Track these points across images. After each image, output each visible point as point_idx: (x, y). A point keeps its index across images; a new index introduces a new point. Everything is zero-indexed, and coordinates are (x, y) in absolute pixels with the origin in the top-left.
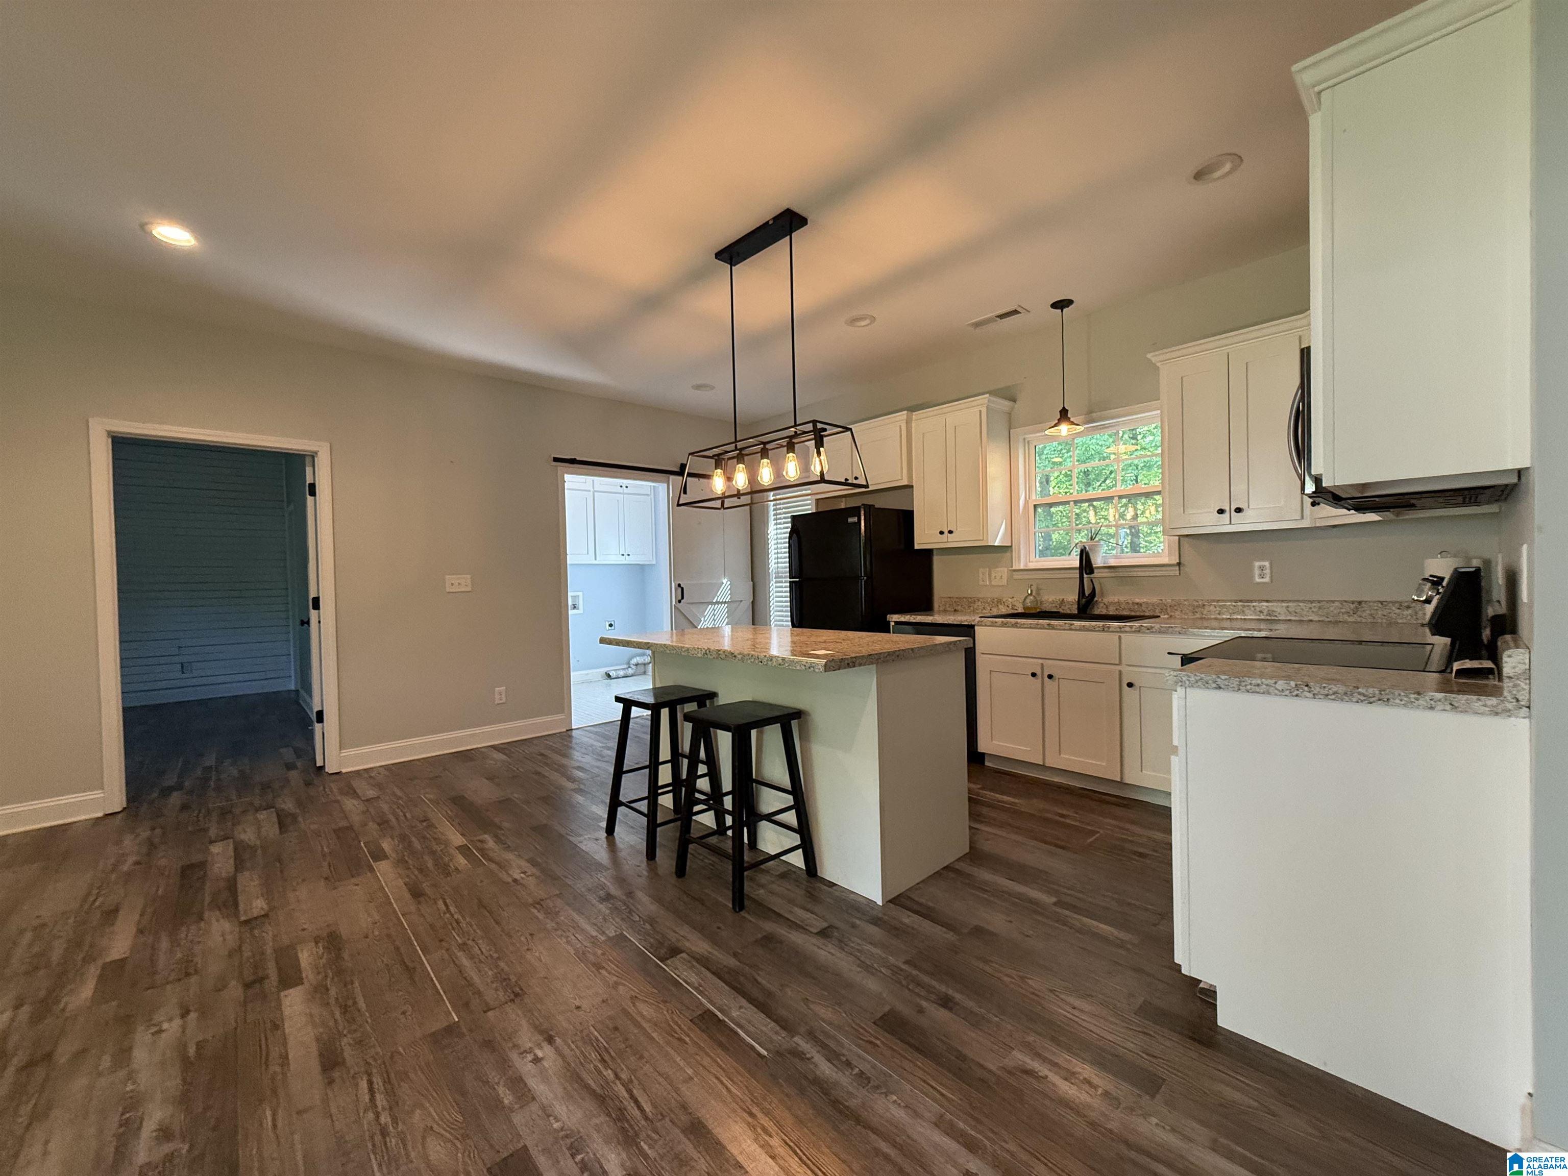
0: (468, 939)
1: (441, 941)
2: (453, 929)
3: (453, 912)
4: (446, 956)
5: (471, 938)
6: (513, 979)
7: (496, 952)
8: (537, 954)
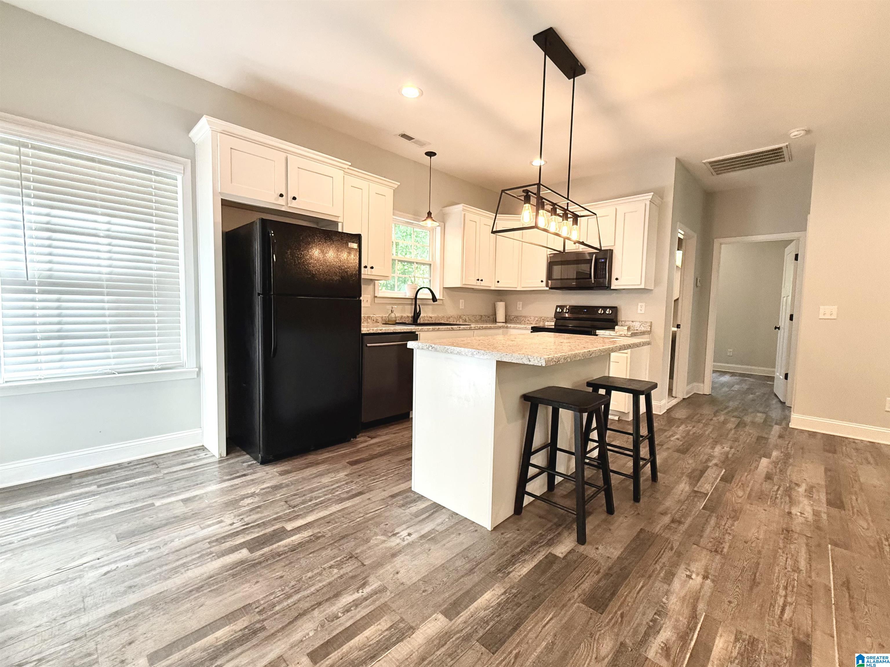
0: (789, 571)
1: (810, 586)
2: (793, 587)
3: (783, 599)
4: (813, 574)
5: (786, 570)
6: (782, 536)
7: (778, 552)
8: (756, 534)
